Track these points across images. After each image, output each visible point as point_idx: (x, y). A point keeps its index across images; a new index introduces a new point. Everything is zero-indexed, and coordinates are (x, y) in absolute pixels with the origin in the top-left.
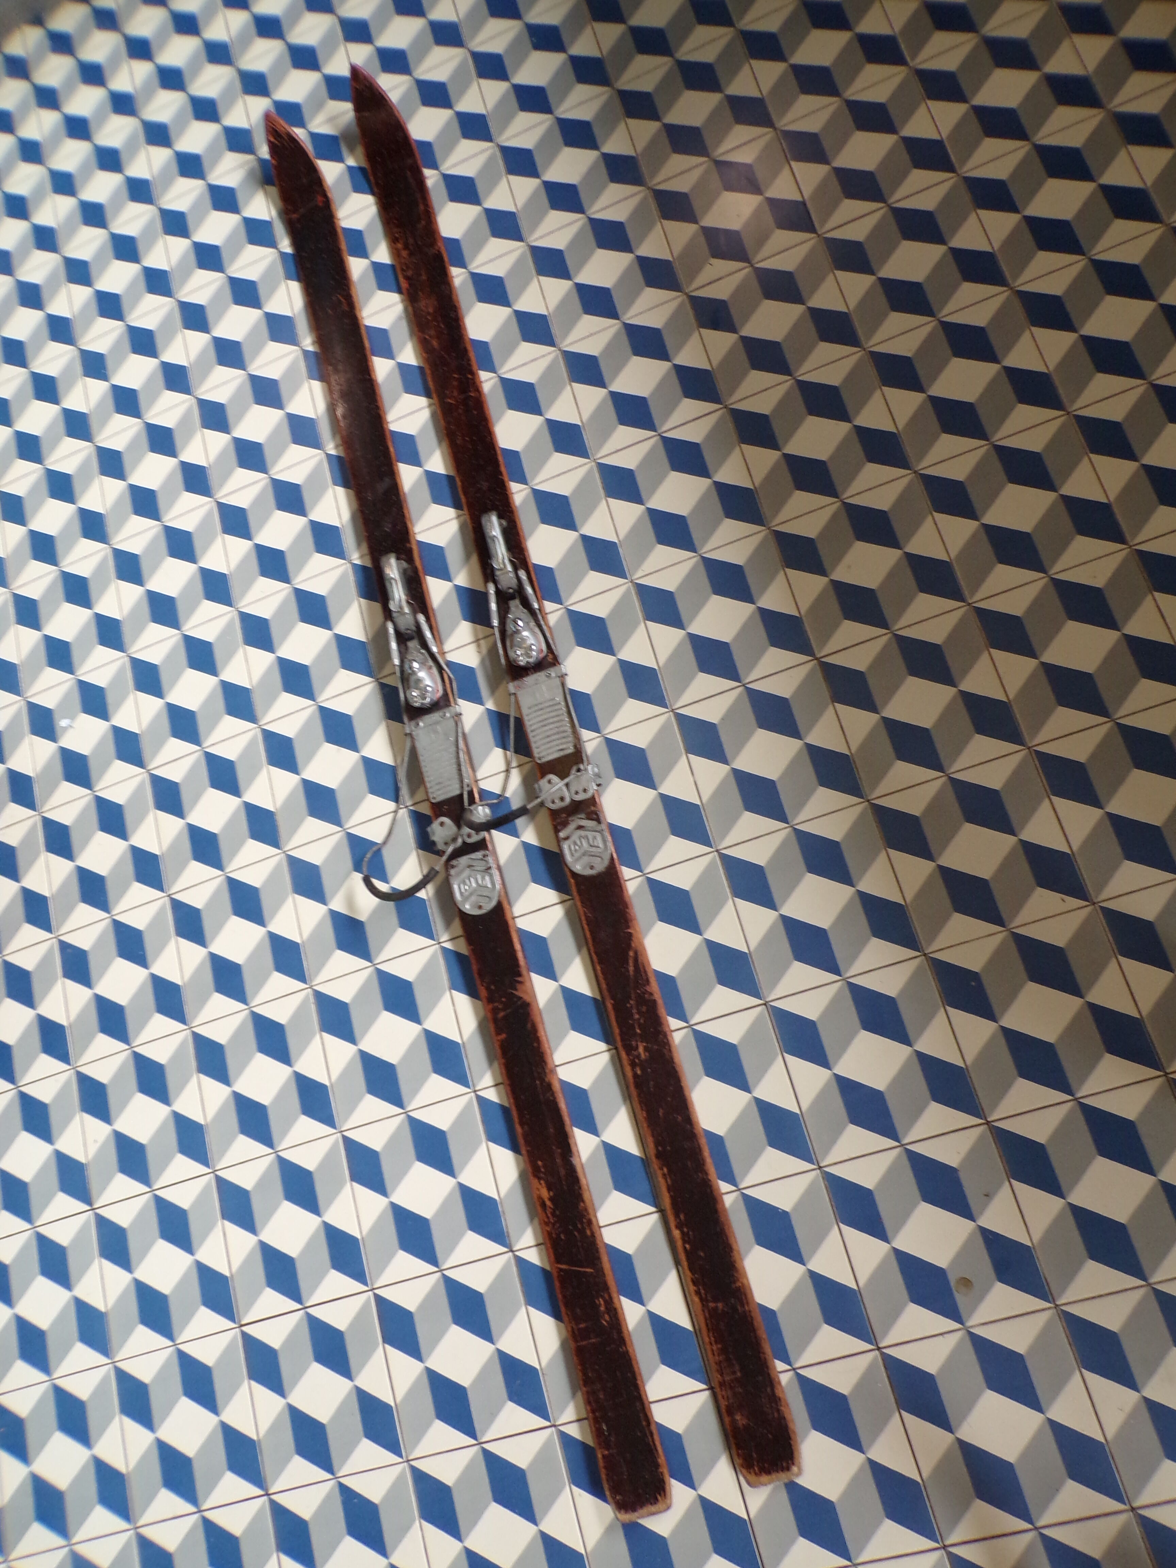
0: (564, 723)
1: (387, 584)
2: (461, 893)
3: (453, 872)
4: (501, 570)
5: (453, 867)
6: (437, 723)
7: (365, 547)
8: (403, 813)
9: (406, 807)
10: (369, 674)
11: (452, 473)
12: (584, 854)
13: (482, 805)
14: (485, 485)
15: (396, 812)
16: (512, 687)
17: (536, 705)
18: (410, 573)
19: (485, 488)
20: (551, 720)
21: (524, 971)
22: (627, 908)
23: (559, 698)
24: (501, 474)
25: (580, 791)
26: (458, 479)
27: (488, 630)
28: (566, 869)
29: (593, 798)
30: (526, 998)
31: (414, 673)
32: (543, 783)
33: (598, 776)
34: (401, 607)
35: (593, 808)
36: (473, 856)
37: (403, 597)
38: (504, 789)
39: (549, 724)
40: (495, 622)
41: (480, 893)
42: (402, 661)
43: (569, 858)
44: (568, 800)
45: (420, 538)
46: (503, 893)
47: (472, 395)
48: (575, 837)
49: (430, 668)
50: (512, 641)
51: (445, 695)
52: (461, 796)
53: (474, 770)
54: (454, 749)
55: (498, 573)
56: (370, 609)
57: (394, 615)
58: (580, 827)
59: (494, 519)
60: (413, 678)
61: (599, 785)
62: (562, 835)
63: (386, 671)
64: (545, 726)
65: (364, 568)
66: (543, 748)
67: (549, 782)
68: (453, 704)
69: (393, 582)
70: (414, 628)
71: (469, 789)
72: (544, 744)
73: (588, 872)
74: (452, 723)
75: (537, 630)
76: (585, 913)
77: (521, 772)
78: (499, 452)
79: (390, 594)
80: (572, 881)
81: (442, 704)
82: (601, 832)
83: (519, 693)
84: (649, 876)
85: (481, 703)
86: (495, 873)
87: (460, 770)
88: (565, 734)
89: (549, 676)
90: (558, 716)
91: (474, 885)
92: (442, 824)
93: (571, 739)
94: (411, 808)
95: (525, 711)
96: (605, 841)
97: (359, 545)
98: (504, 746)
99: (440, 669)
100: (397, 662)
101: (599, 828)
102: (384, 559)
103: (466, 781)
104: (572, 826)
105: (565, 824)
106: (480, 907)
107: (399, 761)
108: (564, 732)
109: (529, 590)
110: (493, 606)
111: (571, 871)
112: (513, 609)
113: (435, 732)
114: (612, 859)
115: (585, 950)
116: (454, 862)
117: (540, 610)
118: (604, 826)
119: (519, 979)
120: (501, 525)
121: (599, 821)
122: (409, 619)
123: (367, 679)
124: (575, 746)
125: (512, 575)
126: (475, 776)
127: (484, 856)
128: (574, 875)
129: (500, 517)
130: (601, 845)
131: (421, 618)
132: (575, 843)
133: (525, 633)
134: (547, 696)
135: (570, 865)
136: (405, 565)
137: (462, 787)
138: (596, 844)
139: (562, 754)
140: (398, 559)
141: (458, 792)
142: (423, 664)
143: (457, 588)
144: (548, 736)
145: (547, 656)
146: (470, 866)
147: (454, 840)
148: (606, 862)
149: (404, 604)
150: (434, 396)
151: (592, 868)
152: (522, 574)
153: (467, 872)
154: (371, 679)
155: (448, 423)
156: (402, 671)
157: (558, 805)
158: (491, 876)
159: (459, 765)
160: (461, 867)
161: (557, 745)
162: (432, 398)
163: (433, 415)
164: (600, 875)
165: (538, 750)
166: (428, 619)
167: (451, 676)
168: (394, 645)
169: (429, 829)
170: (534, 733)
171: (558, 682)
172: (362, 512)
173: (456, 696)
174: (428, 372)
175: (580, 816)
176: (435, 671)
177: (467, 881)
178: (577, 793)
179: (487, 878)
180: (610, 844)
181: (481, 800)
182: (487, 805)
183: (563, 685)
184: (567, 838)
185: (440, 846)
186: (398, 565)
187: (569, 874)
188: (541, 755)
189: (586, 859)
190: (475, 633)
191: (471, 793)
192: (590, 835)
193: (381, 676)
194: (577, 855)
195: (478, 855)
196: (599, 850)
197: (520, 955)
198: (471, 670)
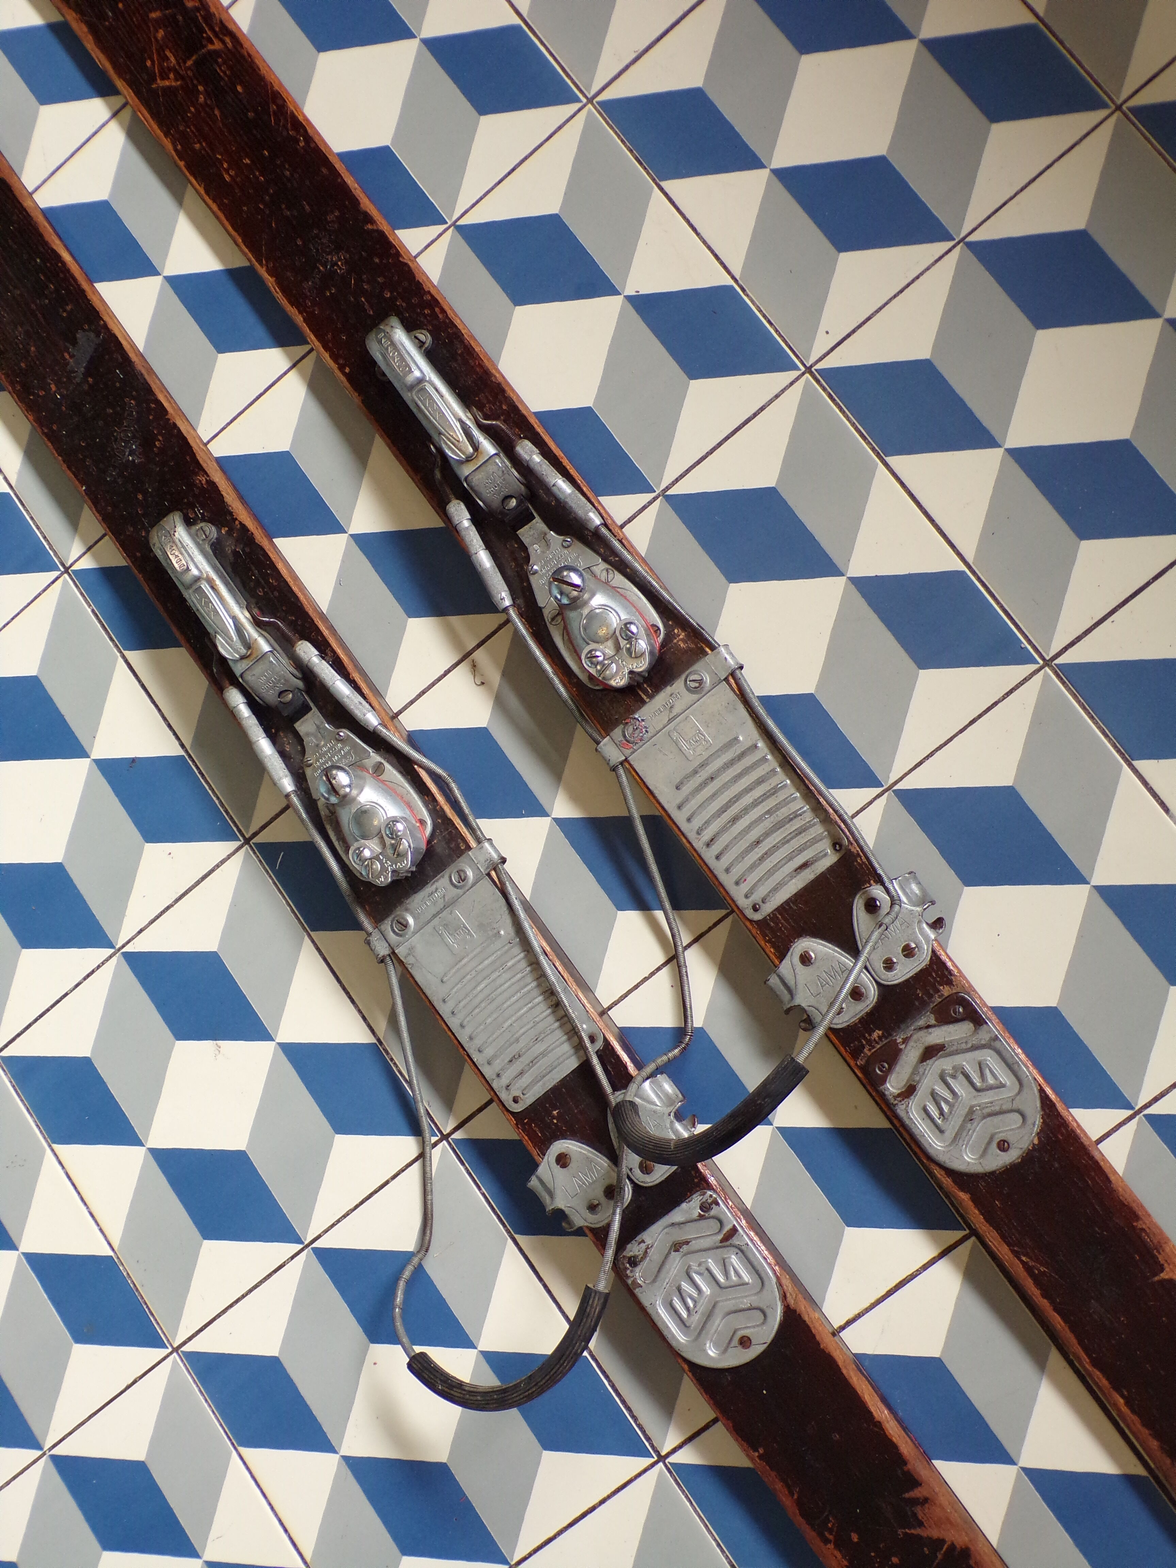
0: (782, 796)
1: (191, 597)
2: (682, 1323)
3: (638, 1275)
4: (469, 459)
5: (634, 1262)
6: (450, 904)
7: (89, 517)
8: (440, 1154)
9: (445, 1137)
10: (226, 835)
11: (239, 261)
12: (970, 1117)
13: (652, 1075)
14: (339, 262)
15: (422, 1156)
16: (611, 750)
17: (695, 772)
18: (229, 547)
19: (341, 268)
20: (747, 799)
21: (916, 1465)
22: (1137, 1218)
23: (748, 734)
24: (368, 218)
25: (897, 957)
26: (263, 272)
27: (489, 621)
28: (938, 1173)
29: (936, 960)
30: (952, 1536)
31: (345, 800)
32: (789, 966)
33: (926, 900)
34: (248, 645)
35: (946, 991)
36: (677, 1215)
37: (244, 617)
38: (684, 1008)
39: (746, 810)
40: (504, 597)
41: (730, 1305)
42: (300, 778)
43: (935, 1143)
44: (872, 993)
45: (220, 449)
46: (786, 1282)
47: (217, 46)
48: (929, 1081)
49: (378, 769)
50: (566, 631)
51: (442, 822)
52: (585, 1070)
53: (586, 988)
54: (518, 955)
55: (466, 471)
56: (162, 672)
57: (238, 669)
58: (930, 1052)
59: (400, 335)
60: (346, 816)
61: (938, 924)
62: (892, 1086)
63: (263, 811)
64: (735, 820)
65: (107, 574)
66: (752, 879)
67: (805, 959)
68: (473, 843)
69: (205, 587)
70: (300, 684)
71: (599, 1044)
72: (753, 867)
73: (997, 1161)
74: (487, 890)
75: (619, 580)
76: (1028, 1269)
77: (709, 952)
78: (339, 166)
79: (208, 620)
80: (964, 1196)
81: (441, 848)
82: (991, 1044)
83: (634, 760)
84: (1151, 1110)
85: (537, 810)
86: (747, 1236)
87: (557, 1005)
88: (797, 824)
89: (698, 688)
90: (760, 781)
91: (706, 1289)
92: (563, 1160)
93: (818, 829)
94: (457, 1135)
95: (668, 799)
96: (1011, 1067)
97: (73, 521)
98: (642, 904)
99: (406, 765)
100: (288, 784)
101: (983, 1036)
102: (156, 538)
103: (584, 1028)
104: (910, 1055)
105: (891, 1056)
106: (745, 1342)
107: (382, 1026)
108: (796, 815)
109: (563, 487)
110: (484, 559)
111: (950, 1172)
112: (535, 549)
113: (455, 928)
114: (1045, 1099)
115: (1055, 1357)
116: (634, 1249)
117: (605, 525)
118: (994, 1027)
119: (916, 1493)
120: (420, 345)
121: (975, 1018)
122: (281, 665)
123: (220, 849)
124: (836, 845)
125: (502, 462)
126: (596, 1002)
127: (705, 1207)
128: (963, 1179)
129: (410, 327)
130: (1005, 1077)
131: (307, 651)
132: (935, 1097)
133: (598, 600)
134: (712, 739)
135: (943, 1158)
136: (212, 531)
137: (579, 1047)
138: (991, 1081)
139: (808, 876)
140: (189, 523)
141: (572, 1064)
142: (356, 766)
143: (362, 541)
144: (758, 842)
145: (669, 637)
146: (677, 1247)
147: (612, 1192)
148: (1036, 1119)
149: (251, 631)
150: (120, 84)
151: (1003, 1146)
152: (527, 451)
153: (676, 1263)
154: (232, 845)
155: (182, 141)
156: (310, 804)
157: (853, 1013)
158: (742, 1251)
159: (550, 993)
160: (655, 1255)
161: (790, 858)
162: (115, 92)
163: (134, 134)
164: (1029, 1158)
165: (744, 888)
166: (323, 648)
167: (439, 771)
168: (265, 746)
169: (533, 1183)
170: (716, 848)
171: (725, 695)
172: (53, 437)
173: (471, 818)
174: (80, 29)
175: (921, 1022)
176: (392, 773)
177: (686, 1287)
178: (889, 965)
179: (734, 1260)
180: (1029, 1071)
181: (639, 1066)
182: (659, 1071)
183: (743, 696)
184: (910, 1091)
185: (581, 1218)
186: (194, 537)
187: (947, 1182)
188: (756, 897)
189: (979, 1130)
190: (454, 638)
191: (607, 1054)
192: (967, 1062)
193: (253, 828)
194: (952, 1126)
195: (690, 1208)
196: (1005, 1094)
197: (892, 1428)
198: (480, 735)
